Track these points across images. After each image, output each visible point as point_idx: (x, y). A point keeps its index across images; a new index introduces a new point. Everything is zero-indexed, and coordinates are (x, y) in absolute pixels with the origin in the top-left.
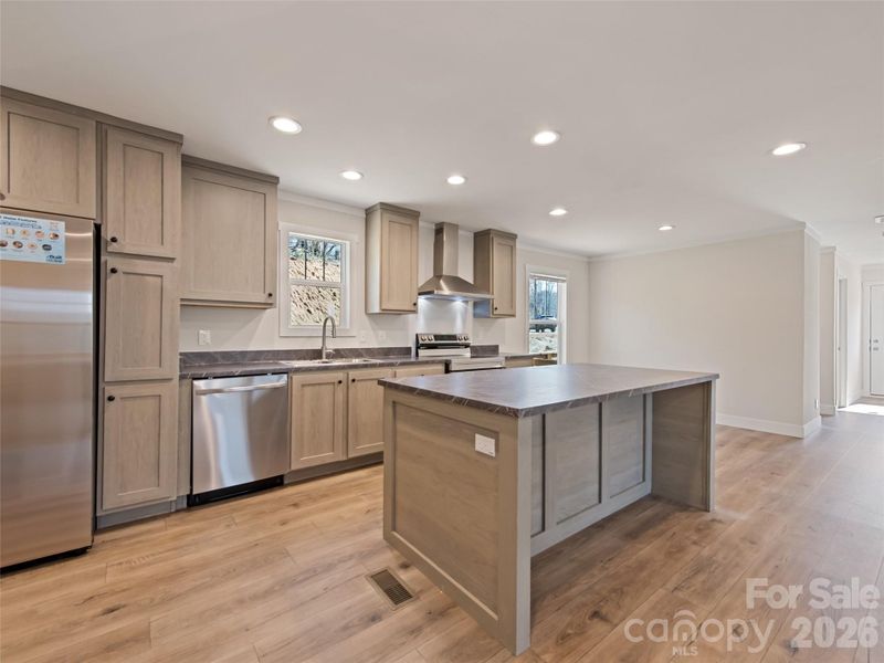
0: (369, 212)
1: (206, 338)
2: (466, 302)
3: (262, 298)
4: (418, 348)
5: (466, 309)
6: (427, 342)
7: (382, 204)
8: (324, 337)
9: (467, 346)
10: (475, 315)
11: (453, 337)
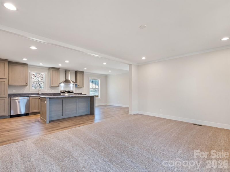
0: (49, 68)
1: (14, 91)
2: (73, 84)
3: (25, 84)
4: (61, 93)
5: (73, 86)
6: (63, 92)
7: (50, 67)
8: (39, 91)
9: (73, 93)
10: (76, 87)
11: (70, 91)
